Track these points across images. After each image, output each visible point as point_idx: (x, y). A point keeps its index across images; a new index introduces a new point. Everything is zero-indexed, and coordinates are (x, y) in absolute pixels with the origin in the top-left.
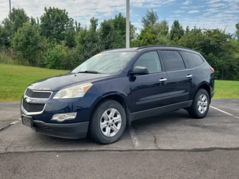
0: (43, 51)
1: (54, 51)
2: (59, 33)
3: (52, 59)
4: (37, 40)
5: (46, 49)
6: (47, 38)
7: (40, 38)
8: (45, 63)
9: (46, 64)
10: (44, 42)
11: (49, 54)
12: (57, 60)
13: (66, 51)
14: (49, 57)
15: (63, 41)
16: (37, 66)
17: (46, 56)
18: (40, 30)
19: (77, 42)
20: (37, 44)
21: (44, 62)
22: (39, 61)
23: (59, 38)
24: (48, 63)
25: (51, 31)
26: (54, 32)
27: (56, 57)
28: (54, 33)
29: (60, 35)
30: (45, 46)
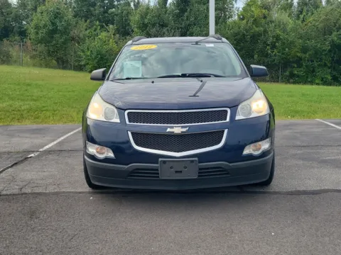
0: (79, 43)
1: (96, 44)
2: (105, 12)
3: (93, 56)
4: (69, 24)
5: (84, 40)
6: (86, 21)
7: (73, 21)
8: (83, 63)
9: (85, 65)
10: (81, 29)
11: (88, 49)
12: (101, 58)
13: (117, 43)
14: (89, 53)
15: (111, 26)
16: (70, 69)
17: (83, 51)
18: (74, 8)
19: (134, 26)
20: (69, 33)
21: (80, 61)
22: (72, 62)
23: (106, 21)
24: (88, 64)
25: (92, 9)
26: (97, 10)
27: (99, 53)
28: (97, 12)
29: (106, 15)
30: (81, 36)
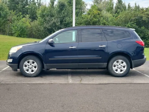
0: (11, 22)
1: (20, 23)
2: (24, 7)
3: (19, 29)
4: (7, 14)
5: (14, 21)
6: (14, 11)
7: (9, 12)
8: (13, 32)
9: (14, 33)
10: (12, 16)
11: (16, 26)
12: (22, 30)
13: (30, 23)
14: (16, 28)
15: (27, 15)
16: (7, 35)
17: (14, 27)
18: (8, 4)
19: (38, 16)
20: (7, 18)
21: (12, 31)
22: (7, 31)
23: (24, 12)
24: (16, 33)
25: (17, 5)
26: (20, 6)
27: (21, 28)
28: (19, 7)
29: (24, 9)
30: (13, 19)
